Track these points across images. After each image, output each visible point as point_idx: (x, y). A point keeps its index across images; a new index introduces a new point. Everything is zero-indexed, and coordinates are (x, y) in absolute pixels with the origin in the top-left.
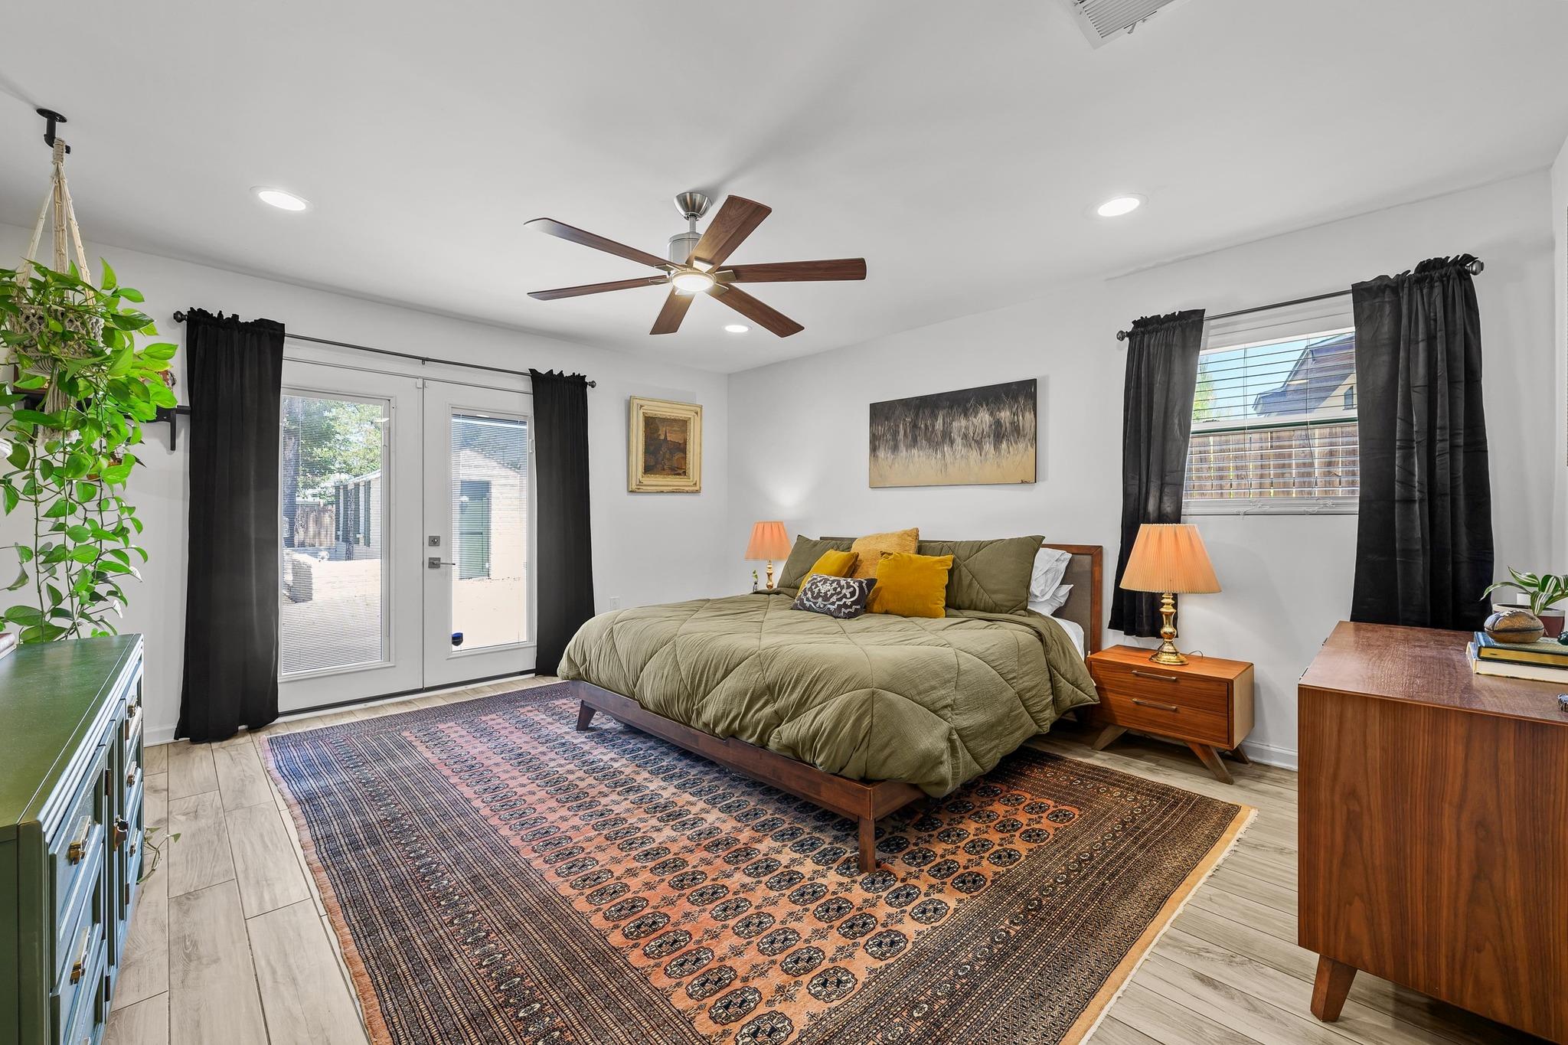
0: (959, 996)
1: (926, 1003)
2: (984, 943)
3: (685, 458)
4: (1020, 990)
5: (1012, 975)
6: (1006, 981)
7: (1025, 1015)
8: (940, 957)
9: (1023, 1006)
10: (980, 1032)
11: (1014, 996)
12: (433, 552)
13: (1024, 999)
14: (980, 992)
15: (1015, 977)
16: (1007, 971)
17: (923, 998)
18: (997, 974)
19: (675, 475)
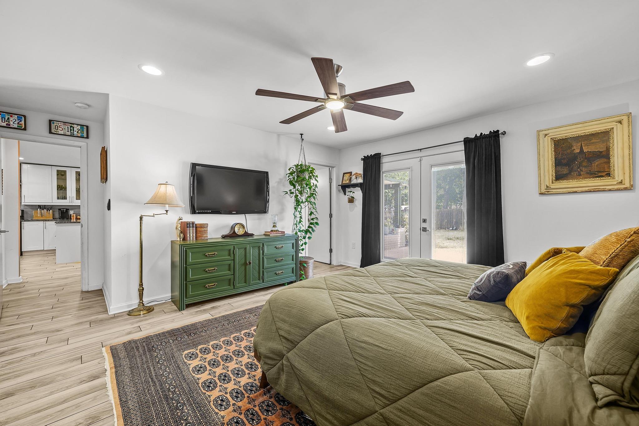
0: (170, 401)
1: (174, 391)
2: (190, 418)
3: (609, 162)
4: (156, 423)
5: (165, 423)
6: (164, 420)
7: (144, 419)
8: (192, 400)
9: (148, 420)
10: (151, 403)
11: (155, 419)
12: (424, 225)
13: (151, 422)
14: (166, 408)
15: (164, 423)
16: (169, 422)
17: (177, 390)
18: (170, 417)
19: (593, 177)
